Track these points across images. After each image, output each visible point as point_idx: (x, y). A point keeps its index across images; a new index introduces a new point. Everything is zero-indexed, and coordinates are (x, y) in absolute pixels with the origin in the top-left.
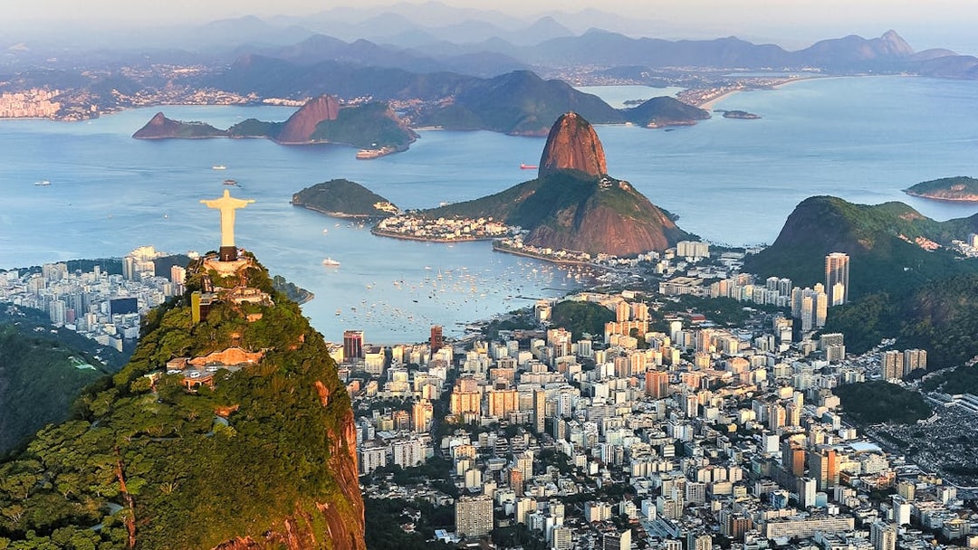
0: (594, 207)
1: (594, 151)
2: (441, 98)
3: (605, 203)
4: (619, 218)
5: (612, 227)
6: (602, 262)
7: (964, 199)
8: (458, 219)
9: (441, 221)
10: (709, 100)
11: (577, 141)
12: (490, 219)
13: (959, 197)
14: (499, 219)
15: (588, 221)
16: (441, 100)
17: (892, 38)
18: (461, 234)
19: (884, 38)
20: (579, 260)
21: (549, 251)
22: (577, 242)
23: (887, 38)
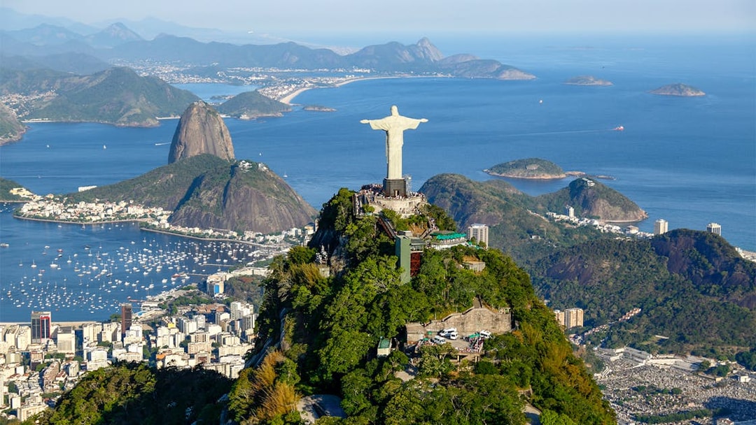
0: (238, 187)
1: (222, 136)
2: (41, 92)
3: (248, 184)
4: (262, 197)
5: (256, 206)
6: (249, 240)
7: (539, 178)
8: (99, 202)
9: (82, 204)
10: (285, 96)
11: (207, 128)
12: (131, 202)
13: (533, 176)
14: (140, 202)
15: (233, 201)
16: (42, 95)
17: (426, 44)
18: (105, 216)
19: (419, 45)
20: (226, 237)
21: (197, 230)
22: (223, 221)
23: (422, 44)
